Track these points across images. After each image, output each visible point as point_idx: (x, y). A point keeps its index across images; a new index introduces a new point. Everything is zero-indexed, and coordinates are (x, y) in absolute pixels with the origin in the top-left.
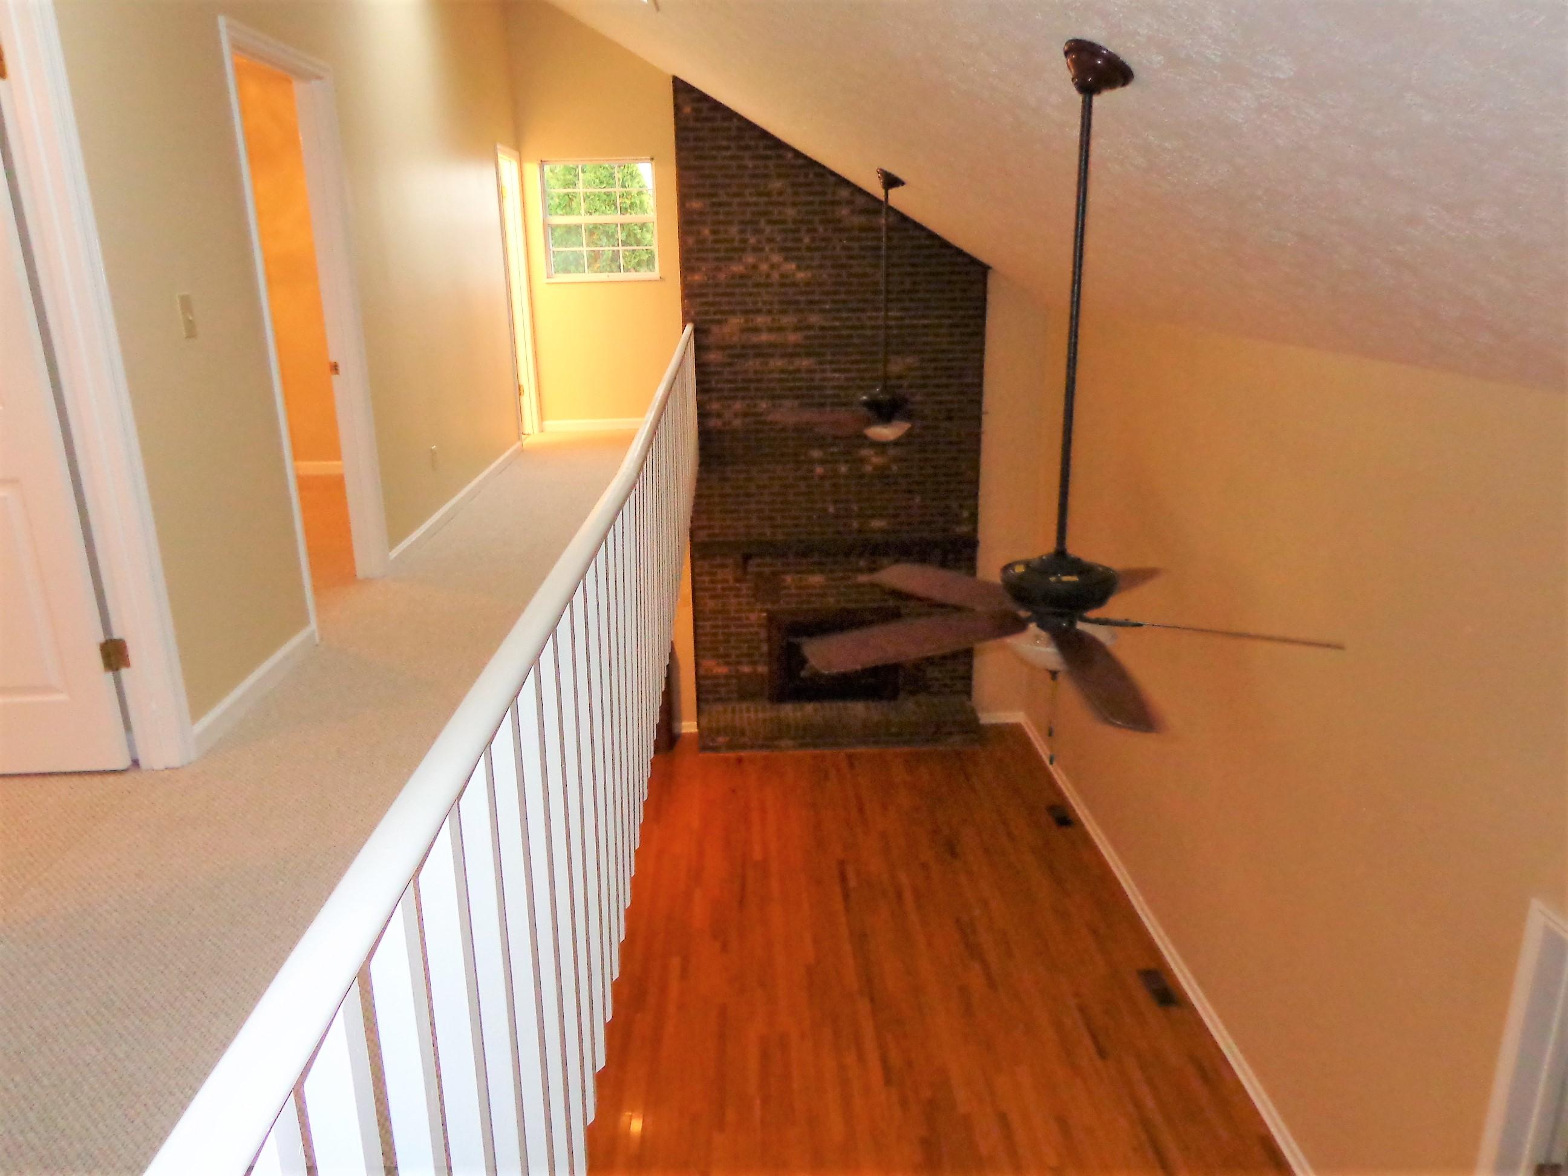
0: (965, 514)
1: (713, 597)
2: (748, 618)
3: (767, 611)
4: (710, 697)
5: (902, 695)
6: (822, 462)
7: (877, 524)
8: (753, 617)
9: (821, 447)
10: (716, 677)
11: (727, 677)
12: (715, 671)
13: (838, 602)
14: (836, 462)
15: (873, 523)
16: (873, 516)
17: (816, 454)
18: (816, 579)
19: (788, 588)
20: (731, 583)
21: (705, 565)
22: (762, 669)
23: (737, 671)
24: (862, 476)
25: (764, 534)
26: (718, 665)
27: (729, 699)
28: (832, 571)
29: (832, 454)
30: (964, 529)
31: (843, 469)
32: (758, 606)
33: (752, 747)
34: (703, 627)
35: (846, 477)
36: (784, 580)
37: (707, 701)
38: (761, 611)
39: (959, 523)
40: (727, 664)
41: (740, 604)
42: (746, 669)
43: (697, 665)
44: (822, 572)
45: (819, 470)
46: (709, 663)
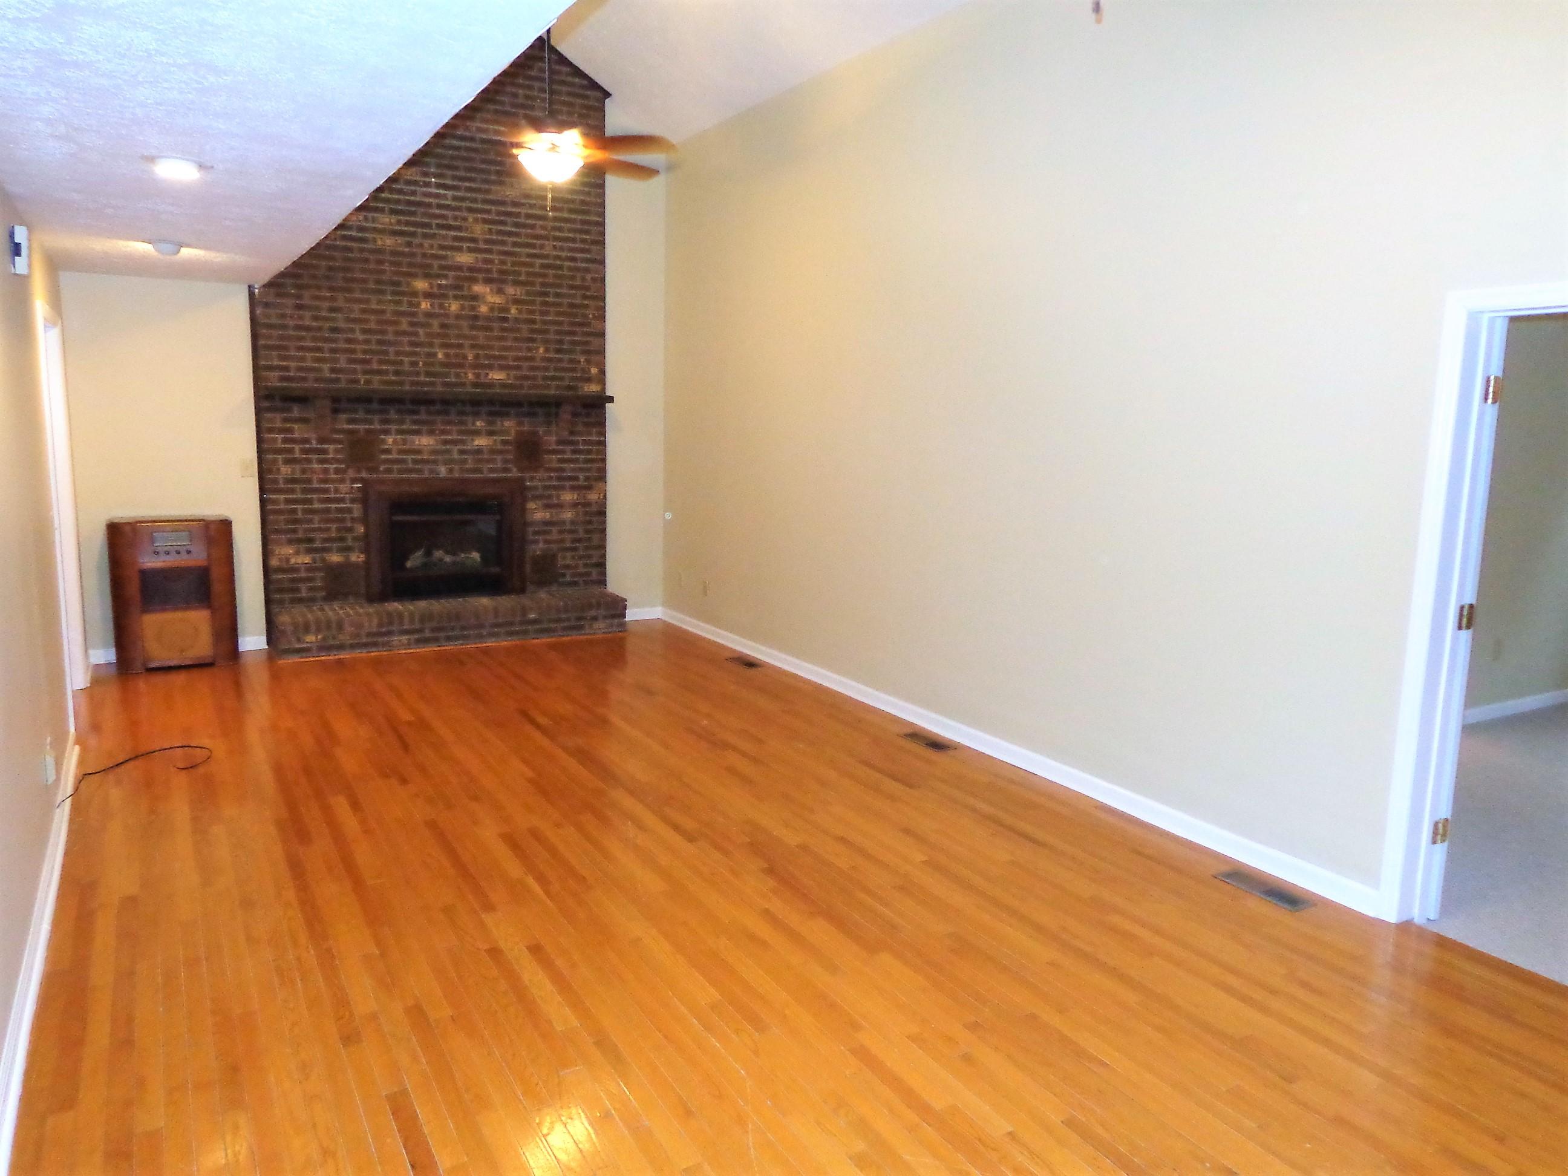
0: (594, 371)
1: (287, 462)
2: (337, 491)
3: (361, 480)
4: (287, 596)
5: (530, 588)
6: (428, 295)
7: (497, 376)
8: (344, 487)
9: (427, 276)
10: (294, 569)
11: (310, 569)
12: (293, 561)
13: (451, 471)
14: (444, 296)
15: (491, 375)
16: (490, 367)
17: (421, 285)
18: (425, 441)
19: (388, 451)
20: (314, 444)
21: (276, 420)
22: (357, 557)
23: (323, 560)
24: (476, 318)
25: (357, 381)
26: (297, 553)
27: (312, 600)
28: (443, 432)
29: (440, 286)
30: (594, 388)
31: (454, 307)
32: (351, 473)
33: (353, 647)
34: (275, 502)
35: (458, 317)
36: (383, 441)
37: (281, 602)
38: (354, 481)
39: (589, 380)
40: (309, 551)
41: (326, 471)
42: (335, 558)
43: (266, 554)
44: (431, 433)
45: (425, 305)
46: (285, 551)
